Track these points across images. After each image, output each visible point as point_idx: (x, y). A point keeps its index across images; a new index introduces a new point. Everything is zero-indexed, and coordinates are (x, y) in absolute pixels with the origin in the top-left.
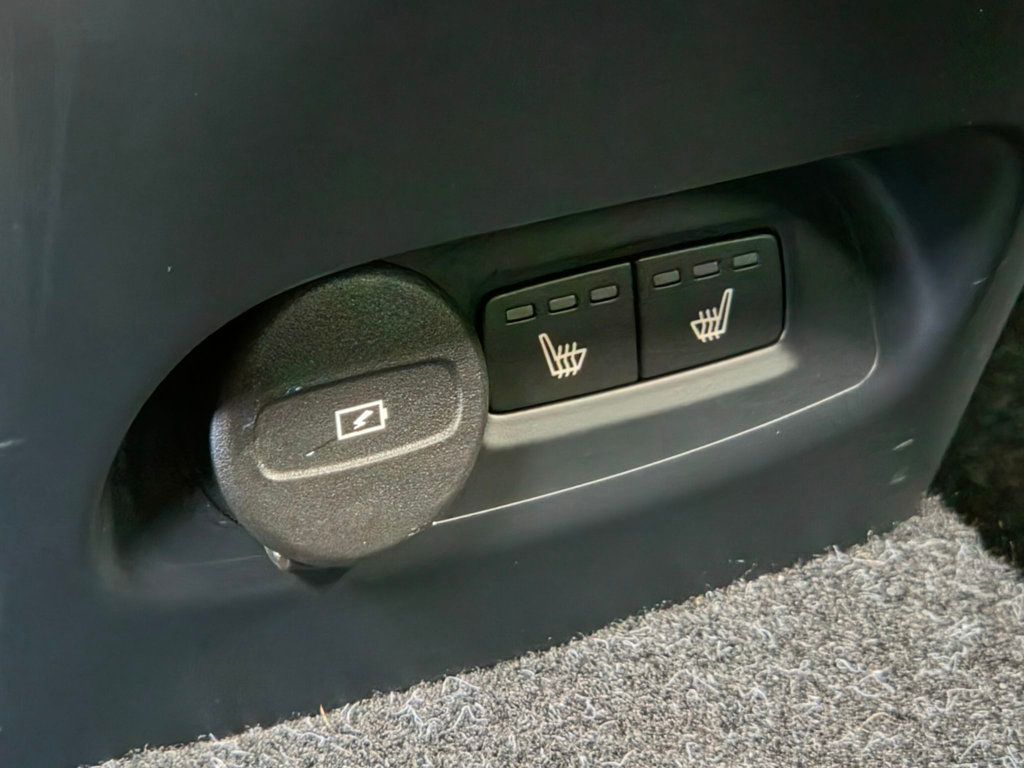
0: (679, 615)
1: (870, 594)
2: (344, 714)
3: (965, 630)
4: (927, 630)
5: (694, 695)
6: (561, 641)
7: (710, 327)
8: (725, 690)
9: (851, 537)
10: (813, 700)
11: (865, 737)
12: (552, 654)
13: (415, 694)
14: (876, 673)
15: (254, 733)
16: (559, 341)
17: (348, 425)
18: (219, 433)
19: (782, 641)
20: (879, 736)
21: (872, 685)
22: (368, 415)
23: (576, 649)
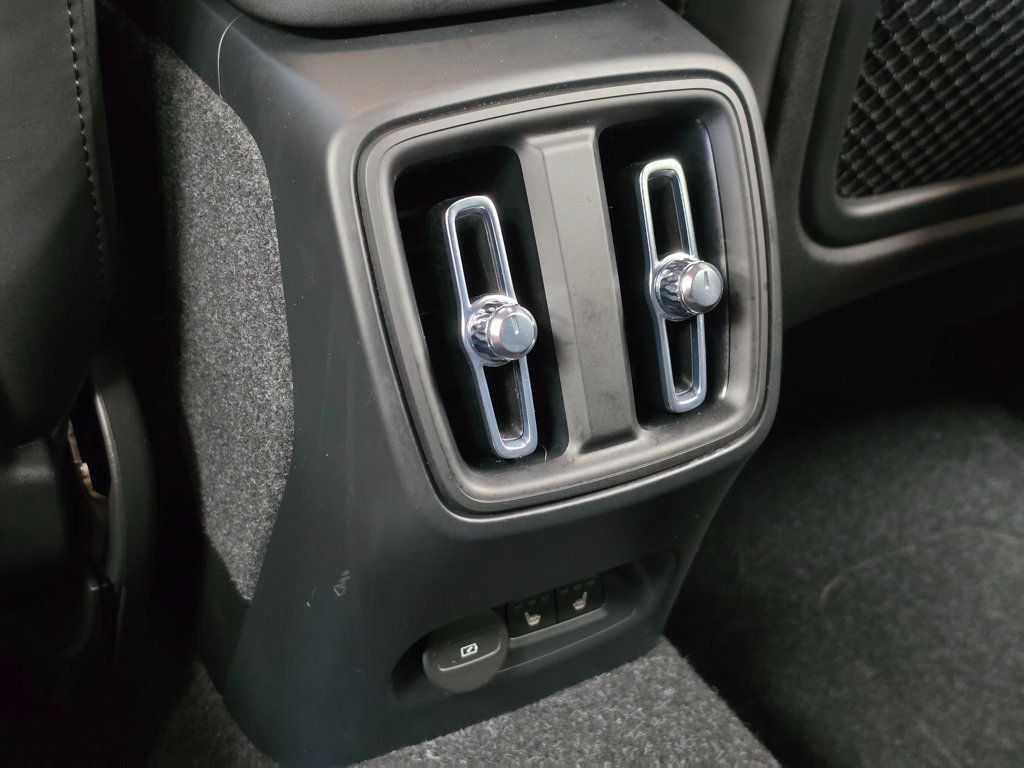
0: (575, 690)
1: (639, 679)
2: (469, 729)
3: (669, 692)
4: (657, 691)
5: (580, 719)
6: (538, 700)
7: (579, 605)
8: (591, 718)
9: (632, 658)
10: (619, 721)
11: (635, 734)
12: (534, 705)
13: (491, 722)
14: (640, 709)
15: (440, 738)
16: (531, 614)
17: (465, 652)
18: (425, 658)
19: (609, 697)
20: (640, 733)
21: (638, 715)
22: (471, 649)
23: (543, 703)
